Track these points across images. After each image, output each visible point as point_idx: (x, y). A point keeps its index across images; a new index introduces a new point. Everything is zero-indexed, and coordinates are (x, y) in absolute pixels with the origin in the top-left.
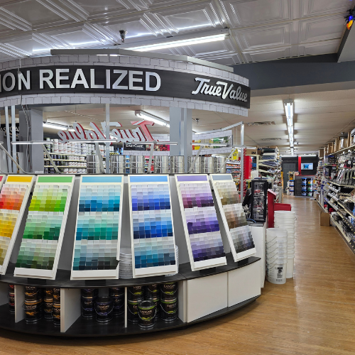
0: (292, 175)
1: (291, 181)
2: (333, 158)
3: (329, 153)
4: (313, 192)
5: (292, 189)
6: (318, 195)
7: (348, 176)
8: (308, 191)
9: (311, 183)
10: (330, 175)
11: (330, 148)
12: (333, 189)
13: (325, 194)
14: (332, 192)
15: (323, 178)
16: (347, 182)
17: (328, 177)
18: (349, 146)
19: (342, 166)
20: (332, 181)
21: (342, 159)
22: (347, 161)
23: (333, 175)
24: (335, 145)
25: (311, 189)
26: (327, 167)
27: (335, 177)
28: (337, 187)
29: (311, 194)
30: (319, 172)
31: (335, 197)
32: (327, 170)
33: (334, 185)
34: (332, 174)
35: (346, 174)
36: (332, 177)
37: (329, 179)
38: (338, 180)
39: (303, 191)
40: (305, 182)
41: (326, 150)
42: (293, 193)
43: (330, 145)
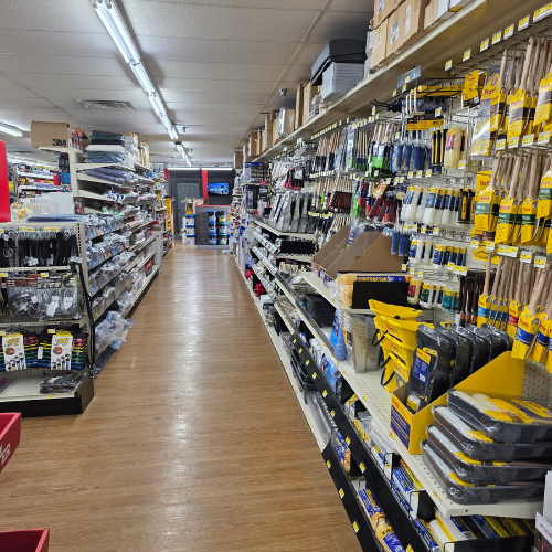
0: (191, 206)
1: (188, 217)
2: (261, 167)
3: (253, 157)
4: (228, 236)
5: (192, 232)
6: (235, 245)
7: (297, 209)
8: (220, 237)
9: (224, 220)
10: (255, 206)
11: (254, 144)
12: (263, 239)
13: (247, 248)
14: (260, 245)
15: (243, 213)
16: (295, 227)
17: (251, 210)
18: (300, 124)
19: (281, 184)
20: (261, 220)
21: (280, 169)
22: (293, 171)
23: (262, 205)
24: (265, 133)
25: (225, 231)
26: (250, 188)
27: (267, 211)
28: (272, 238)
29: (224, 241)
30: (235, 200)
31: (268, 262)
32: (251, 195)
33: (264, 231)
34: (260, 203)
35: (293, 204)
36: (260, 210)
37: (254, 214)
38: (273, 219)
39: (211, 237)
40: (214, 218)
41: (247, 150)
42: (192, 240)
43: (255, 136)
